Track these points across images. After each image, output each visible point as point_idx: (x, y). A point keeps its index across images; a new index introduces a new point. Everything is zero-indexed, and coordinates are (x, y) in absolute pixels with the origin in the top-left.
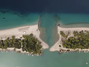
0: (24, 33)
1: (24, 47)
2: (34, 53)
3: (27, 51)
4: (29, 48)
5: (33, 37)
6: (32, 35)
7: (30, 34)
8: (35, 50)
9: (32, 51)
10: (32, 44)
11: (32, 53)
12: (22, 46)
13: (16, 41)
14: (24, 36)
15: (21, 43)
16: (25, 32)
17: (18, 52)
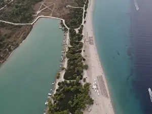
0: (95, 87)
1: (66, 86)
2: (51, 105)
3: (57, 90)
4: (62, 94)
5: (86, 105)
6: (91, 102)
7: (93, 99)
8: (58, 108)
9: (55, 102)
10: (70, 102)
11: (53, 102)
12: (68, 81)
13: (78, 71)
14: (88, 85)
15: (75, 81)
16: (97, 89)
17: (59, 74)
